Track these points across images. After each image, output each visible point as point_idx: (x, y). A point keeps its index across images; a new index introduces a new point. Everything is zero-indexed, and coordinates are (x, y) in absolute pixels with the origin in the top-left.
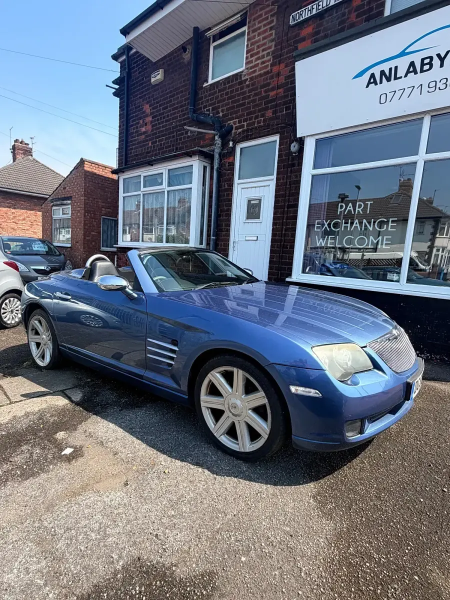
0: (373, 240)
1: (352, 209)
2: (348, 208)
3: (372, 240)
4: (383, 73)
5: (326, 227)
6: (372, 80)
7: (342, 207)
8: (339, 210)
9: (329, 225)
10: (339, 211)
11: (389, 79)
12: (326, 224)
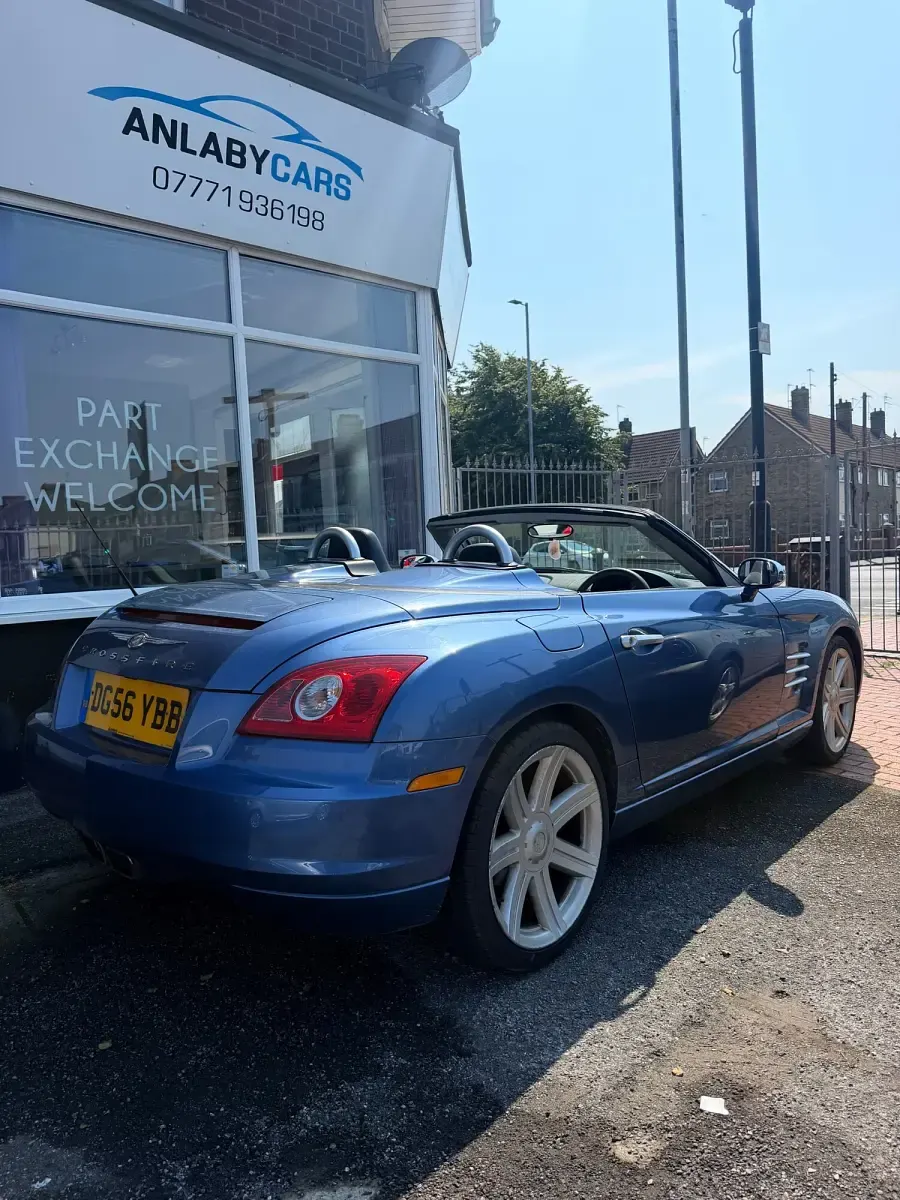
0: (180, 493)
1: (113, 414)
2: (104, 414)
3: (176, 493)
4: (158, 120)
5: (51, 458)
6: (134, 123)
7: (86, 408)
8: (81, 415)
9: (59, 452)
10: (81, 420)
11: (171, 143)
12: (51, 451)
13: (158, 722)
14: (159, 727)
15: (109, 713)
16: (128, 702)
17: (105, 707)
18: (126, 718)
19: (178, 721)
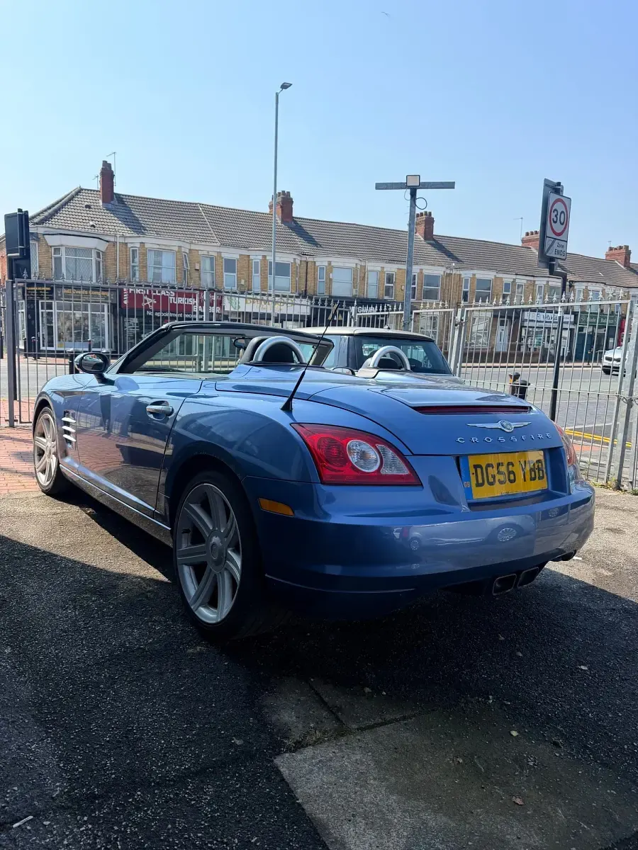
13: (533, 476)
14: (534, 479)
15: (497, 482)
16: (510, 470)
17: (491, 480)
18: (512, 481)
19: (543, 471)
